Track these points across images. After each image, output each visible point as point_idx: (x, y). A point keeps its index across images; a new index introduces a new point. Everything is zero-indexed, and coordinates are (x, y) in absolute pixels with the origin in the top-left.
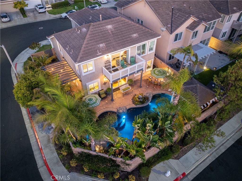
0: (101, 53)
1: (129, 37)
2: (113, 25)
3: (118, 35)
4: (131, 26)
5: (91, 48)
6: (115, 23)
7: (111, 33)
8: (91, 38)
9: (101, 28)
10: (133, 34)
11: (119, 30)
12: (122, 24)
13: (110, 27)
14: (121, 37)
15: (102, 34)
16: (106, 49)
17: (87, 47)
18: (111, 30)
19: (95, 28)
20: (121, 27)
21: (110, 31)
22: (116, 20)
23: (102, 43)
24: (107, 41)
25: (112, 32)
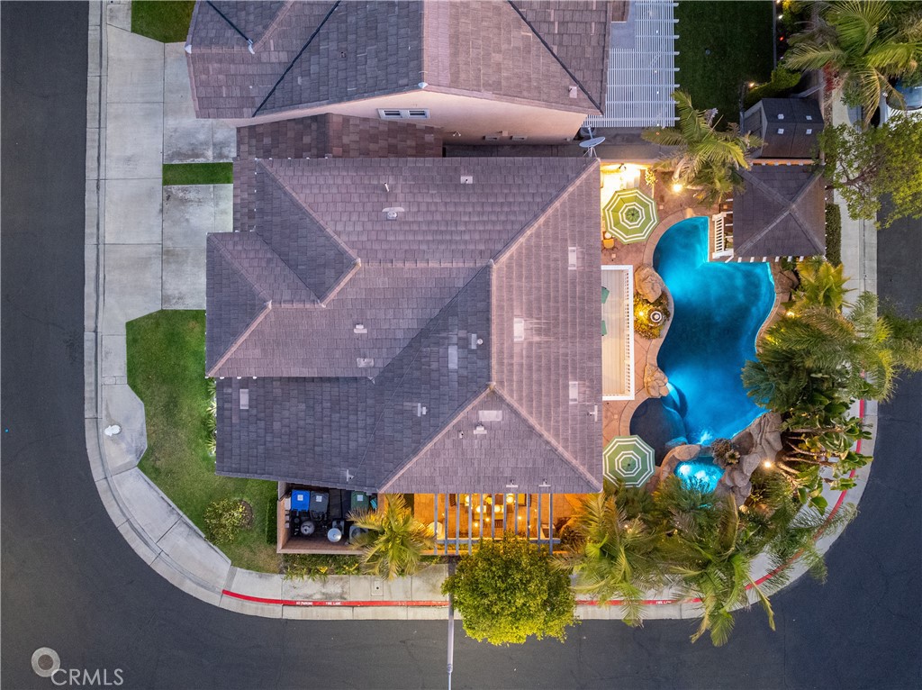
0: (596, 407)
1: (573, 283)
2: (517, 312)
3: (556, 319)
4: (538, 246)
5: (572, 428)
6: (511, 300)
7: (544, 338)
8: (541, 412)
9: (516, 360)
10: (566, 260)
11: (538, 299)
12: (520, 277)
13: (520, 328)
14: (566, 312)
15: (539, 370)
16: (587, 384)
17: (566, 440)
18: (532, 329)
19: (511, 381)
20: (531, 288)
21: (536, 339)
22: (500, 288)
23: (566, 387)
24: (566, 368)
25: (539, 332)
